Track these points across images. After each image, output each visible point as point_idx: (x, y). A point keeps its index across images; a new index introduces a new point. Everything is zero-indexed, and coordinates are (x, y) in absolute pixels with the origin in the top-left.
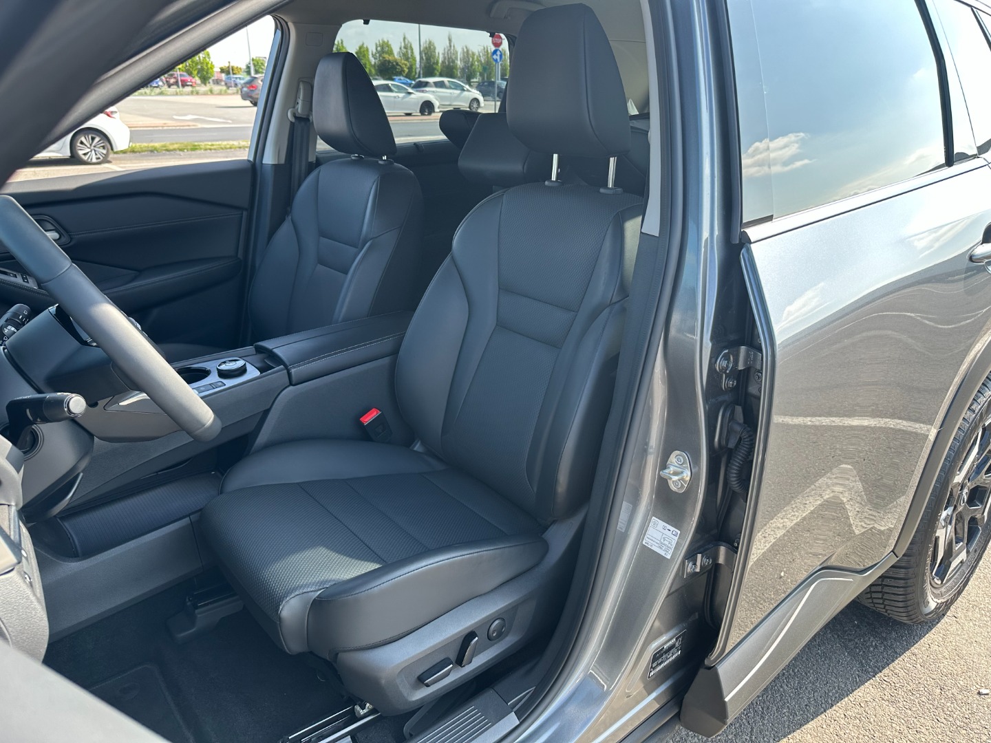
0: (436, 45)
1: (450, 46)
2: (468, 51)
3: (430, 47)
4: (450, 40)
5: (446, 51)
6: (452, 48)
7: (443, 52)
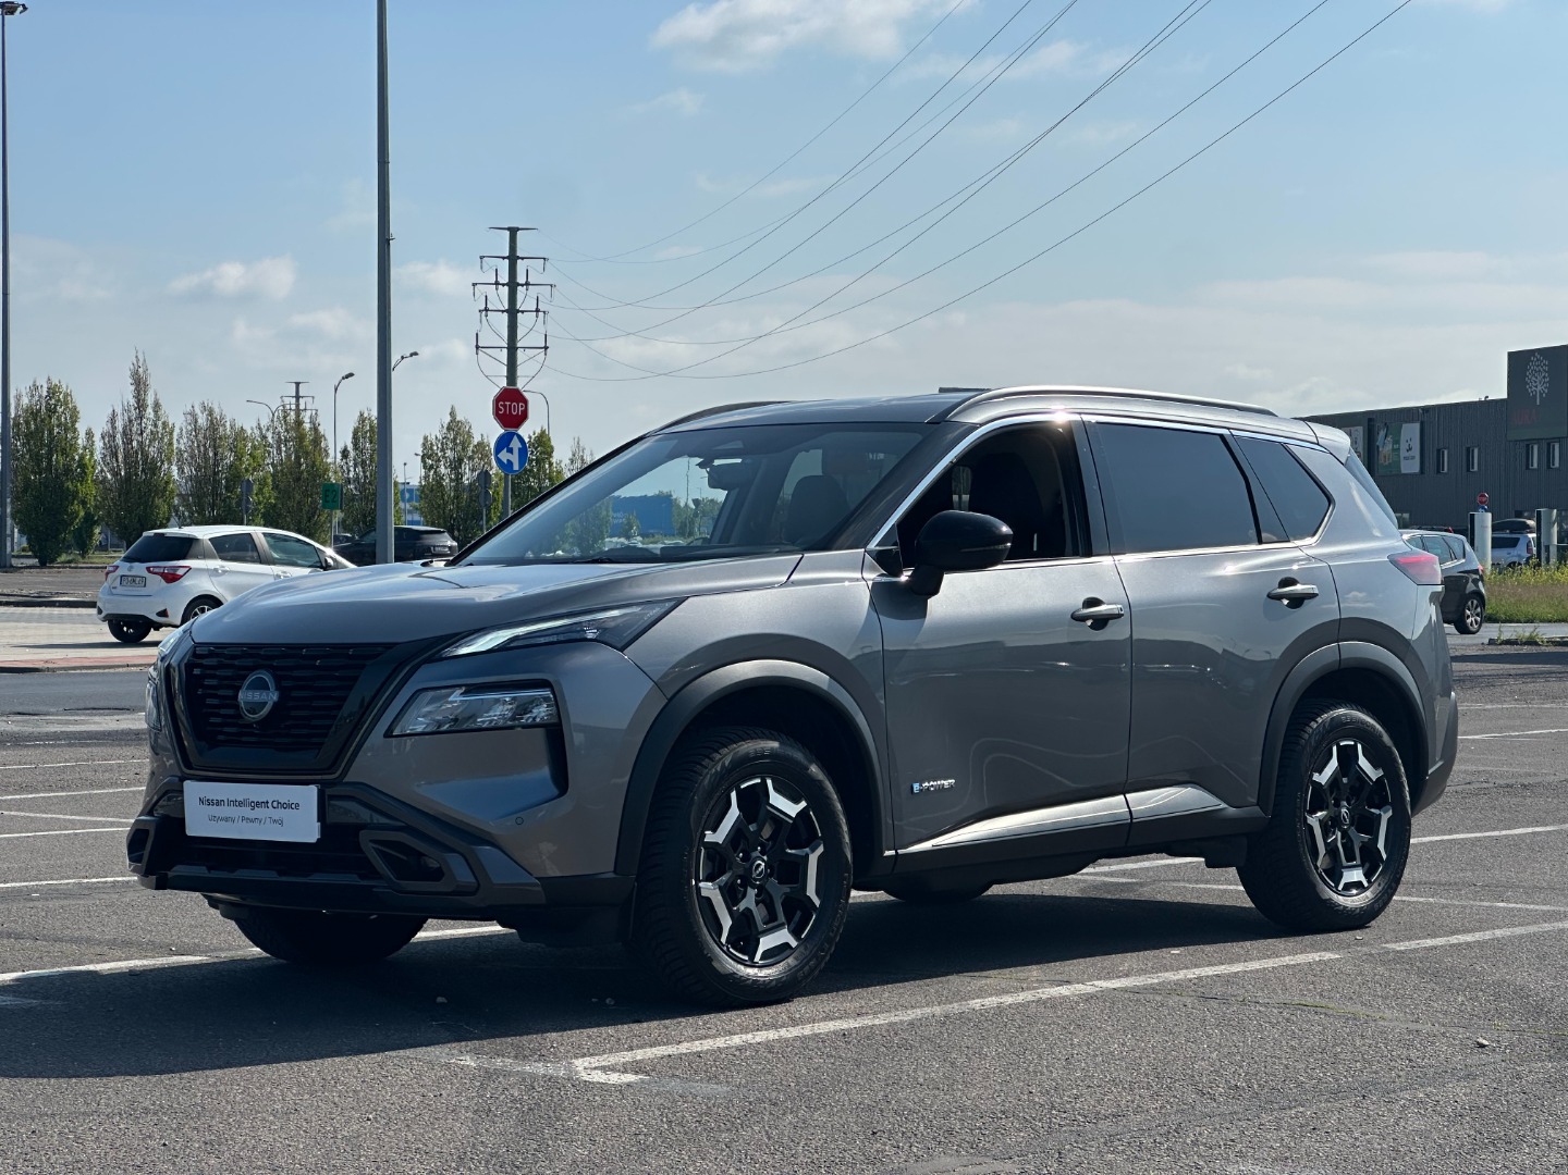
0: (79, 401)
1: (141, 405)
2: (214, 425)
3: (51, 411)
4: (140, 384)
5: (119, 425)
6: (150, 412)
7: (107, 428)
